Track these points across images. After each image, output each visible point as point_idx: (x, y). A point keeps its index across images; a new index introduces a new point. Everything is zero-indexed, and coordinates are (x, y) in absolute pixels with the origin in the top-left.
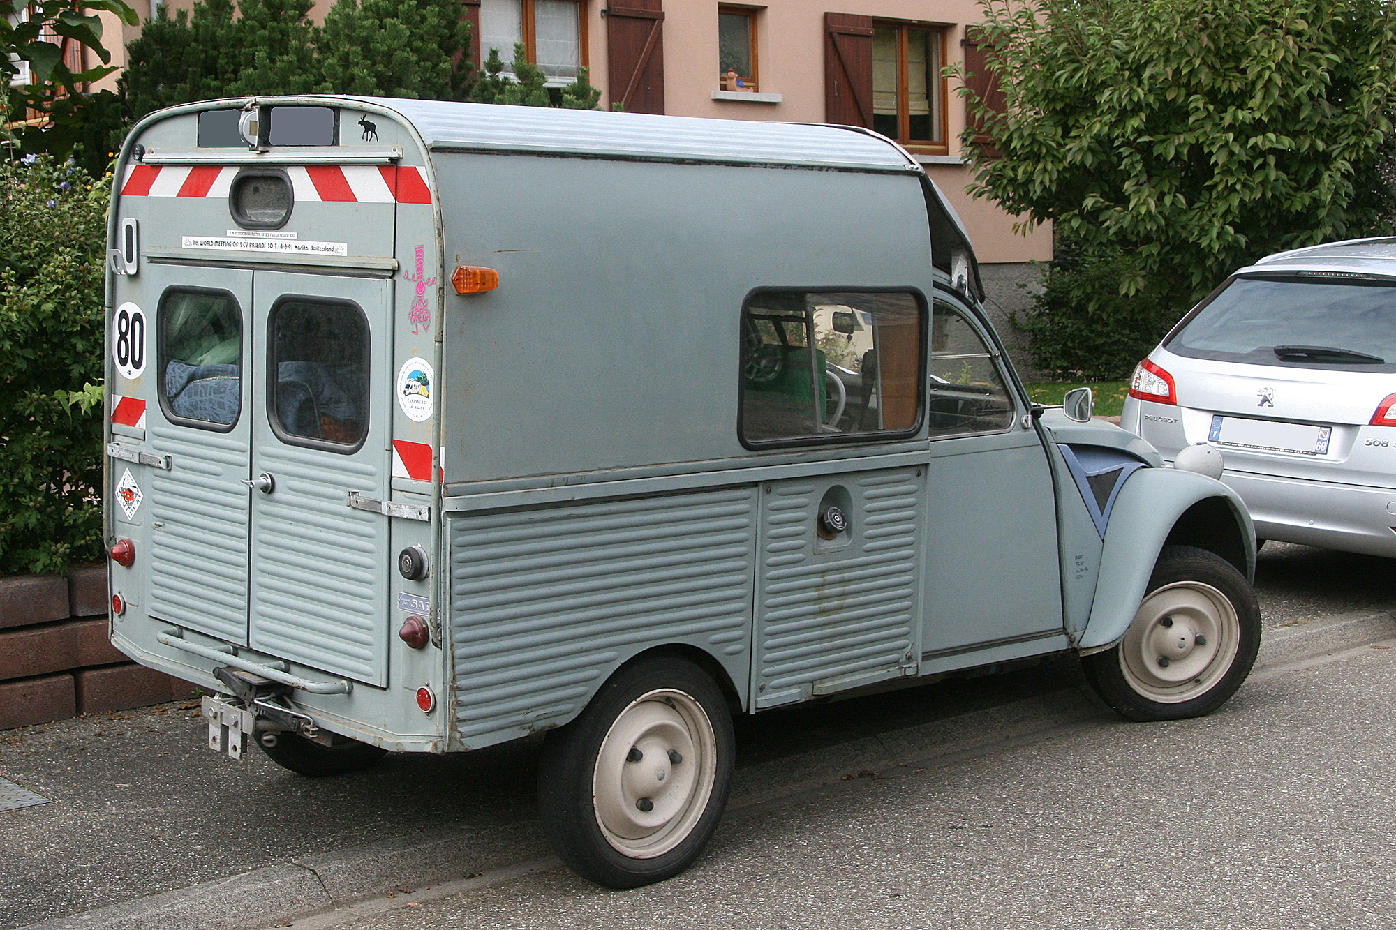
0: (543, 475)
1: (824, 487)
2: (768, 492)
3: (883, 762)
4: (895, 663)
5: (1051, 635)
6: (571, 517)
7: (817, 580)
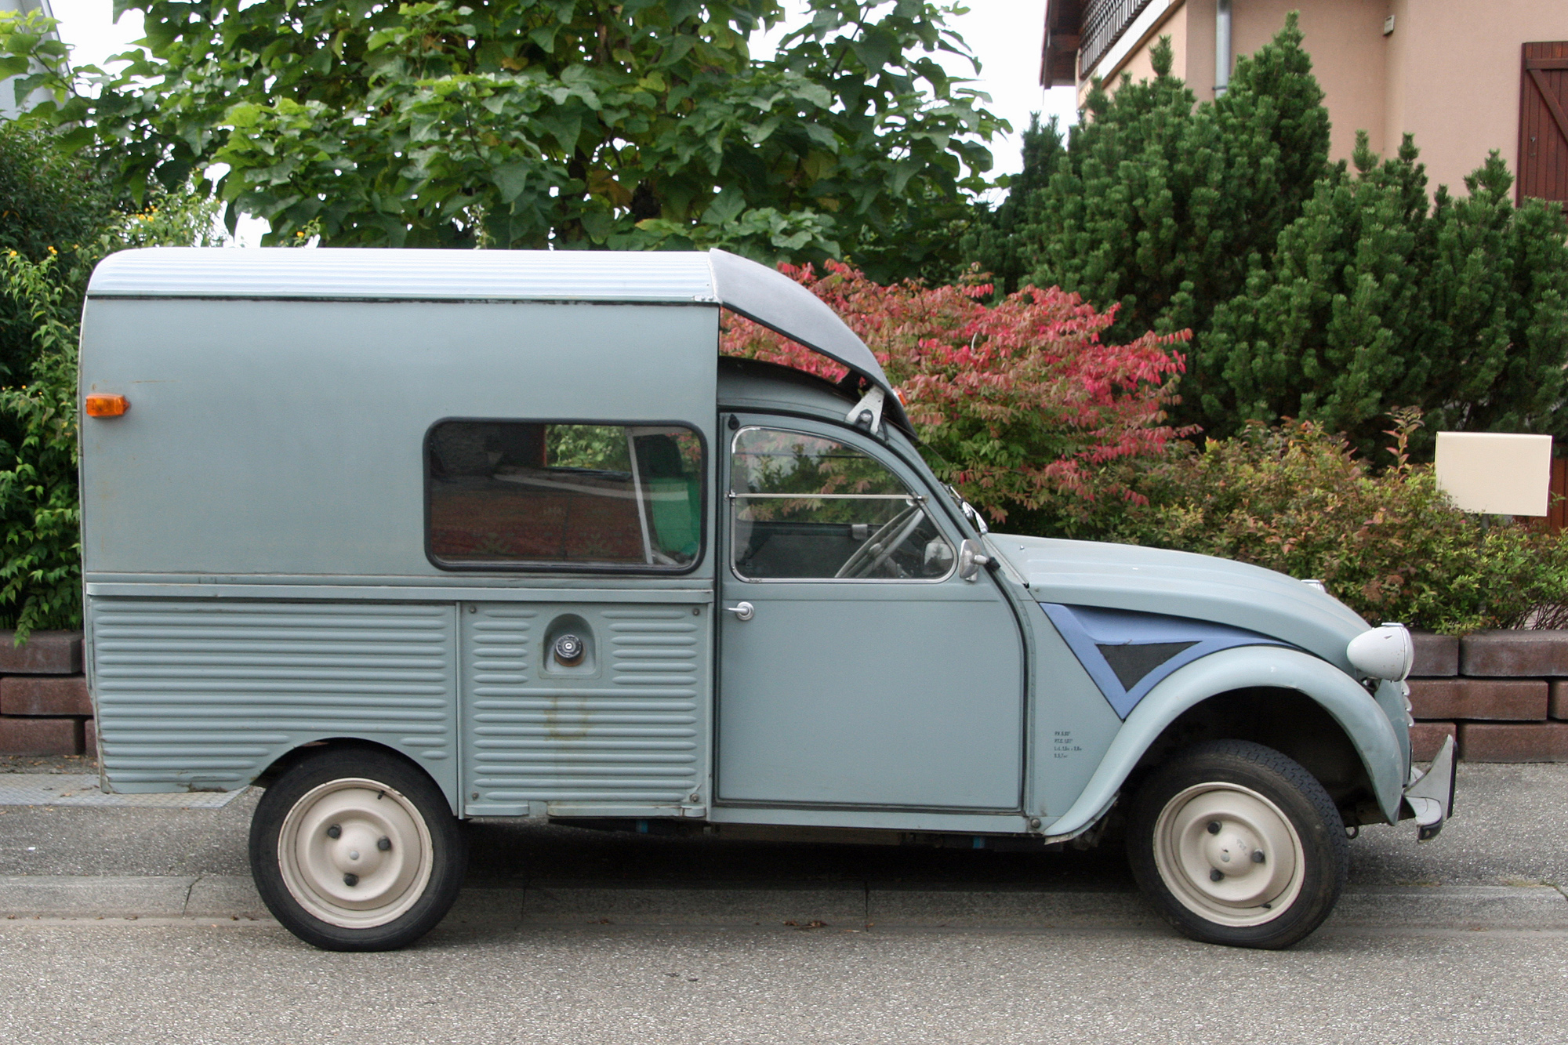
0: (191, 573)
1: (551, 615)
2: (475, 612)
3: (851, 918)
4: (678, 801)
5: (997, 814)
6: (220, 612)
7: (548, 703)
